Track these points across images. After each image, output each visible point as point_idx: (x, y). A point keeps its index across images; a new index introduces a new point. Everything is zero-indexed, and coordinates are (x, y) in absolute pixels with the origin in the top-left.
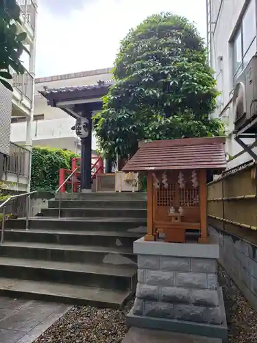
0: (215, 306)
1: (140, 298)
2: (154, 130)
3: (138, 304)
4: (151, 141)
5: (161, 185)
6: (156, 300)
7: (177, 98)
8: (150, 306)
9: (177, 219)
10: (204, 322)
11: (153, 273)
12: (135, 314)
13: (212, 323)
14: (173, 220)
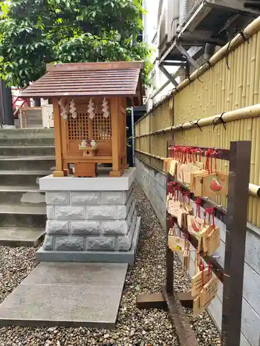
0: (123, 235)
1: (50, 234)
2: (65, 50)
3: (48, 240)
4: (60, 63)
5: (69, 114)
6: (66, 235)
7: (92, 11)
8: (61, 241)
9: (88, 153)
10: (113, 251)
11: (63, 209)
12: (45, 249)
13: (120, 251)
14: (85, 154)
